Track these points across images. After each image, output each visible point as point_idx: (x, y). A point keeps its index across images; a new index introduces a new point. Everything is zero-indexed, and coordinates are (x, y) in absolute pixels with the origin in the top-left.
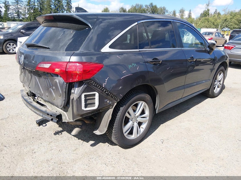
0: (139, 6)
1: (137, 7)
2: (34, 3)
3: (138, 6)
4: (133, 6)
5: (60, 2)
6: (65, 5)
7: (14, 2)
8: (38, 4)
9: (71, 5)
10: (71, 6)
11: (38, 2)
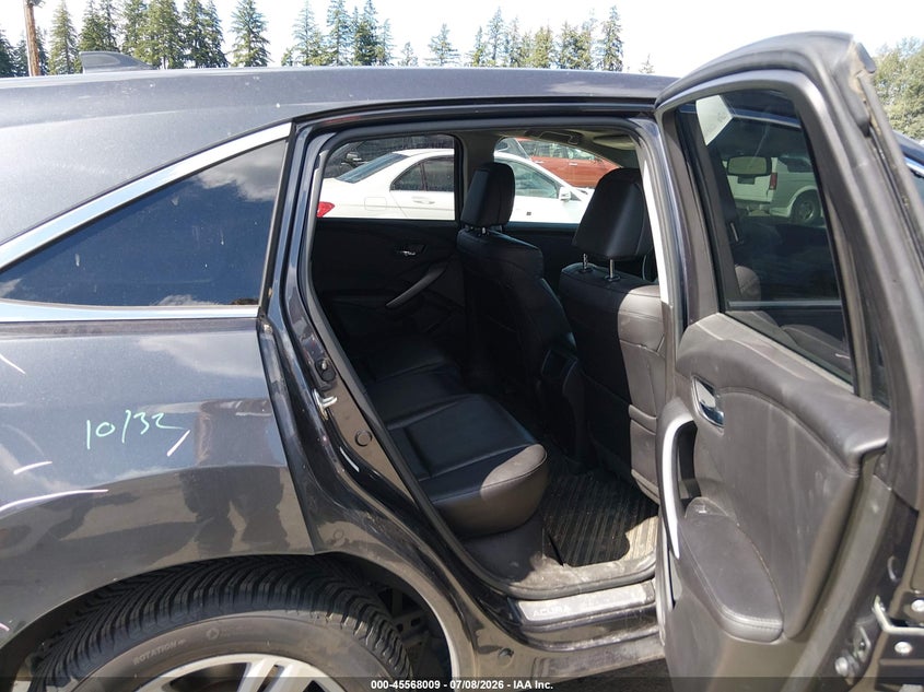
0: (916, 47)
1: (904, 53)
2: (494, 58)
3: (911, 46)
4: (885, 47)
5: (581, 48)
6: (598, 59)
7: (433, 60)
8: (506, 60)
9: (620, 58)
10: (621, 62)
11: (507, 55)
